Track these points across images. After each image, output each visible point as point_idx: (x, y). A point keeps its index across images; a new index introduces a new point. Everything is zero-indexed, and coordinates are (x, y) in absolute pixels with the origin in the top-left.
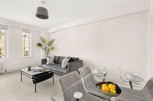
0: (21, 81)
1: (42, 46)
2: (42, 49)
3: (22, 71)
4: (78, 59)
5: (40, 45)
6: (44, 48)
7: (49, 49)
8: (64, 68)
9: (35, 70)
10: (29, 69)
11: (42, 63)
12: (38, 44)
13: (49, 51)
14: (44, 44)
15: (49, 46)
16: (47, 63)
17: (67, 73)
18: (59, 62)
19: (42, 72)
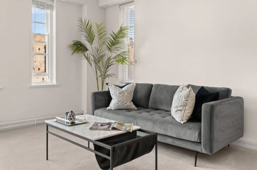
0: (47, 159)
1: (87, 50)
2: (86, 61)
3: (47, 126)
4: (227, 92)
5: (79, 47)
6: (92, 58)
7: (109, 59)
8: (182, 122)
9: (92, 125)
10: (71, 119)
11: (95, 105)
12: (74, 44)
13: (110, 65)
14: (91, 44)
15: (110, 49)
16: (110, 105)
17: (199, 141)
18: (150, 102)
19: (120, 130)
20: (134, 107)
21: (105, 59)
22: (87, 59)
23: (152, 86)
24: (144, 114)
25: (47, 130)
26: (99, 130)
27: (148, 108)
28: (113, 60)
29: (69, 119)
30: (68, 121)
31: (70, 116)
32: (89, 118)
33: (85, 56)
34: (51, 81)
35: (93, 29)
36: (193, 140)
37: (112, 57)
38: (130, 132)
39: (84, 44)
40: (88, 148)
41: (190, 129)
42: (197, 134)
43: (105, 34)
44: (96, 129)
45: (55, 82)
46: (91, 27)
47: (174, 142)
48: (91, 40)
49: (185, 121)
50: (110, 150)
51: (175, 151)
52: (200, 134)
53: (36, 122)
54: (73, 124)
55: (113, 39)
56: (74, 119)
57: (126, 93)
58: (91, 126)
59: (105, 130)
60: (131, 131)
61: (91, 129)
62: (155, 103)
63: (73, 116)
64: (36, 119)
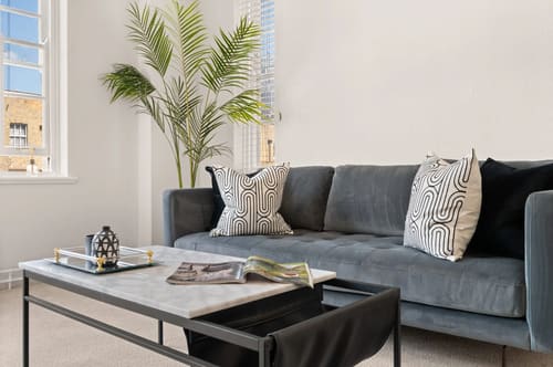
1: (151, 88)
2: (149, 117)
5: (129, 82)
6: (164, 108)
7: (210, 109)
8: (452, 259)
9: (175, 269)
10: (105, 252)
11: (176, 226)
12: (118, 74)
13: (214, 127)
14: (163, 74)
15: (212, 80)
16: (220, 223)
17: (516, 314)
18: (328, 214)
19: (272, 281)
20: (284, 227)
21: (200, 109)
22: (153, 112)
23: (331, 171)
24: (321, 243)
25: (26, 293)
26: (201, 282)
27: (322, 231)
28: (220, 113)
29: (96, 252)
30: (94, 259)
31: (101, 243)
32: (163, 254)
33: (147, 103)
34: (54, 168)
35: (166, 32)
36: (496, 311)
37: (218, 105)
38: (308, 288)
39: (143, 74)
40: (159, 347)
41: (484, 276)
42: (511, 290)
43: (200, 39)
44: (191, 281)
45: (64, 173)
46: (161, 29)
47: (429, 321)
48: (161, 62)
49: (459, 255)
50: (257, 353)
51: (419, 348)
52: (521, 290)
53: (10, 280)
54: (110, 268)
55: (221, 55)
56: (114, 251)
57: (265, 189)
58: (171, 272)
59: (221, 281)
60: (311, 284)
61: (172, 279)
62: (343, 214)
63: (110, 244)
64: (10, 270)
